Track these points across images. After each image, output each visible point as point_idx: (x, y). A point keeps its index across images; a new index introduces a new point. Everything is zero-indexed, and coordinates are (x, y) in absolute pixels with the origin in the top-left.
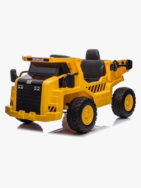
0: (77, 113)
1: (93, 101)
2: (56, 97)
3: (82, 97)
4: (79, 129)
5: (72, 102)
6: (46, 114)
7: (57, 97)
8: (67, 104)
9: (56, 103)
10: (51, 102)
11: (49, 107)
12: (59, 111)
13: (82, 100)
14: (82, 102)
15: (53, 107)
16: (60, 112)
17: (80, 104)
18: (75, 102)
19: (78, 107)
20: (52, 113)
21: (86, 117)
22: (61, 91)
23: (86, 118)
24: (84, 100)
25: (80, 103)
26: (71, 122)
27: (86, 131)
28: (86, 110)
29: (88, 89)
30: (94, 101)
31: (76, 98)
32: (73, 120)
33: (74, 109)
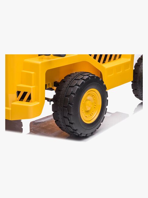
0: (71, 104)
1: (102, 80)
2: (31, 74)
3: (81, 72)
4: (74, 131)
5: (63, 81)
6: (12, 105)
7: (33, 73)
8: (56, 84)
9: (31, 85)
10: (22, 83)
11: (18, 93)
12: (37, 100)
13: (82, 79)
14: (80, 83)
15: (25, 93)
16: (38, 103)
17: (78, 87)
18: (67, 83)
19: (72, 93)
20: (24, 103)
21: (88, 109)
22: (40, 63)
23: (87, 112)
24: (84, 80)
25: (76, 85)
26: (60, 120)
27: (87, 135)
28: (89, 97)
29: (92, 57)
30: (104, 81)
31: (69, 76)
32: (64, 117)
33: (66, 96)
